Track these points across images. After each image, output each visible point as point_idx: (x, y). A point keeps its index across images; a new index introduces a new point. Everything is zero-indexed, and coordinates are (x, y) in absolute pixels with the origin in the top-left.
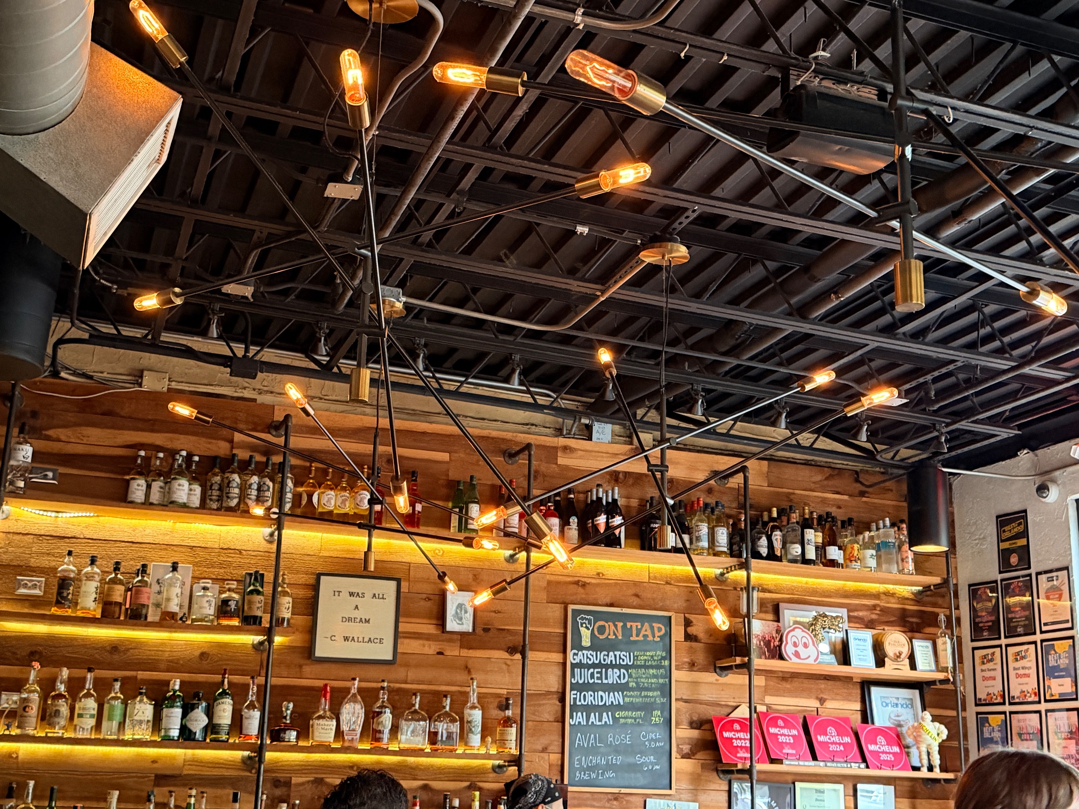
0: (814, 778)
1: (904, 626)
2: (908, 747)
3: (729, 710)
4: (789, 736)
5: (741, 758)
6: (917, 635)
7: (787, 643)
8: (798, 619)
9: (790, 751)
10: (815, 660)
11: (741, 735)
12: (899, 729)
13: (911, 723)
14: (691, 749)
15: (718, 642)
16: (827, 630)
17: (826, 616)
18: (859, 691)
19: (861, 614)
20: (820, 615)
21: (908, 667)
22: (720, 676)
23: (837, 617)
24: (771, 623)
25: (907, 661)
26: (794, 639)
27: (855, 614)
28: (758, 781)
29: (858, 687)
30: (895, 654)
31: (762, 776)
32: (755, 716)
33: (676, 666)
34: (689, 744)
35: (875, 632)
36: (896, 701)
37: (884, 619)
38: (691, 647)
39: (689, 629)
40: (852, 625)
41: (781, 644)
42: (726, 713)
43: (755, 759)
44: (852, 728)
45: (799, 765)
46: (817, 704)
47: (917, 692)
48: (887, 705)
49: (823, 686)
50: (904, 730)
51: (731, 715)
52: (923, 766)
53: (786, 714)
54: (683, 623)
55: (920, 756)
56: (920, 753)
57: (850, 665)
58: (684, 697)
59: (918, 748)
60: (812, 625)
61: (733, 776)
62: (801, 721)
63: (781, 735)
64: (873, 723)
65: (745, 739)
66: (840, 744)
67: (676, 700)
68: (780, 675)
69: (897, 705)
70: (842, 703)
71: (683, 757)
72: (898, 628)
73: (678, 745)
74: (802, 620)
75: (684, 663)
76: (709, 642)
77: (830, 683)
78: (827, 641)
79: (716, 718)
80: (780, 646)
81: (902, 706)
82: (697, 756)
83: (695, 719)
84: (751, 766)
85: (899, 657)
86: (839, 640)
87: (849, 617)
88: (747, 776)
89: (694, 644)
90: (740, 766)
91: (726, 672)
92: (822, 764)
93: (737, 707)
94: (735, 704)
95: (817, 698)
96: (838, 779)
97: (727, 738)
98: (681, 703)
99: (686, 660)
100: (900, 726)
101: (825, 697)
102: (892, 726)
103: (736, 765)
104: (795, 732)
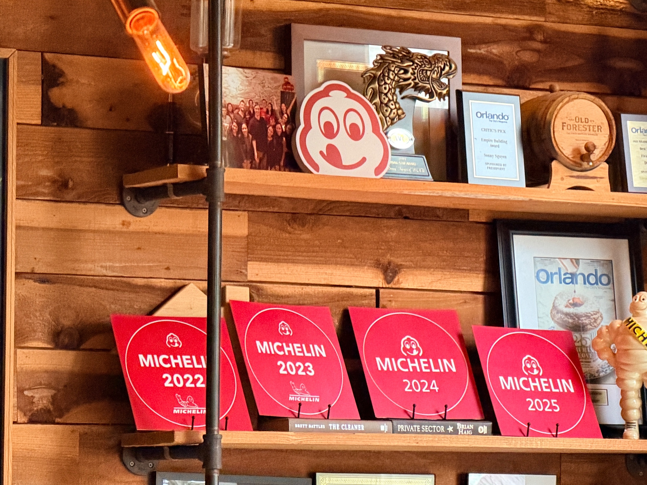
0: (362, 462)
1: (600, 81)
2: (596, 380)
3: (154, 299)
4: (304, 359)
5: (183, 418)
6: (631, 102)
7: (308, 127)
8: (338, 65)
9: (306, 398)
10: (378, 170)
11: (184, 361)
12: (576, 336)
13: (605, 322)
14: (54, 399)
15: (131, 126)
16: (410, 92)
17: (408, 56)
18: (481, 246)
19: (495, 50)
20: (394, 55)
21: (606, 183)
22: (133, 212)
23: (437, 58)
24: (269, 75)
25: (603, 170)
26: (327, 116)
27: (482, 50)
28: (225, 473)
29: (482, 234)
30: (577, 151)
31: (235, 461)
32: (220, 312)
33: (18, 188)
34: (49, 386)
35: (529, 95)
36: (571, 269)
37: (552, 62)
38: (59, 140)
39: (55, 93)
40: (473, 78)
41: (294, 129)
42: (146, 307)
43: (218, 419)
44: (460, 337)
45: (327, 431)
46: (378, 281)
47: (623, 244)
48: (550, 277)
49: (393, 234)
50: (589, 337)
51: (159, 313)
52: (628, 424)
53: (298, 306)
54: (39, 76)
55: (623, 402)
56: (623, 393)
57: (465, 180)
58: (41, 269)
59: (620, 382)
60: (373, 79)
61: (161, 463)
62: (336, 322)
63: (285, 358)
64: (513, 323)
65: (193, 371)
66: (430, 376)
67: (18, 275)
68: (287, 207)
69: (573, 277)
70: (438, 275)
71: (31, 421)
72: (584, 86)
73: (20, 391)
74: (347, 66)
75: (40, 181)
76: (107, 124)
77: (414, 225)
78: (408, 120)
79: (120, 320)
80: (290, 136)
81: (586, 280)
82: (70, 417)
83: (66, 322)
84: (209, 436)
85: (584, 158)
86: (438, 118)
87: (465, 58)
88: (197, 462)
89: (68, 132)
90: (179, 438)
91: (148, 204)
92: (384, 426)
93: (174, 291)
94: (169, 284)
95: (378, 265)
96: (422, 461)
97: (149, 369)
98: (31, 283)
99: (45, 172)
100: (579, 328)
101: (399, 261)
102: (558, 328)
103: (171, 435)
104: (319, 351)
